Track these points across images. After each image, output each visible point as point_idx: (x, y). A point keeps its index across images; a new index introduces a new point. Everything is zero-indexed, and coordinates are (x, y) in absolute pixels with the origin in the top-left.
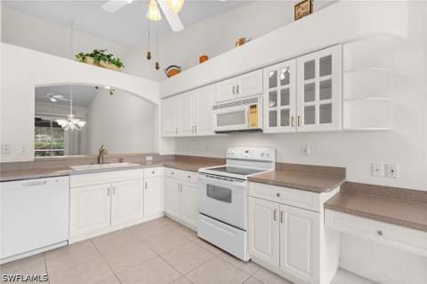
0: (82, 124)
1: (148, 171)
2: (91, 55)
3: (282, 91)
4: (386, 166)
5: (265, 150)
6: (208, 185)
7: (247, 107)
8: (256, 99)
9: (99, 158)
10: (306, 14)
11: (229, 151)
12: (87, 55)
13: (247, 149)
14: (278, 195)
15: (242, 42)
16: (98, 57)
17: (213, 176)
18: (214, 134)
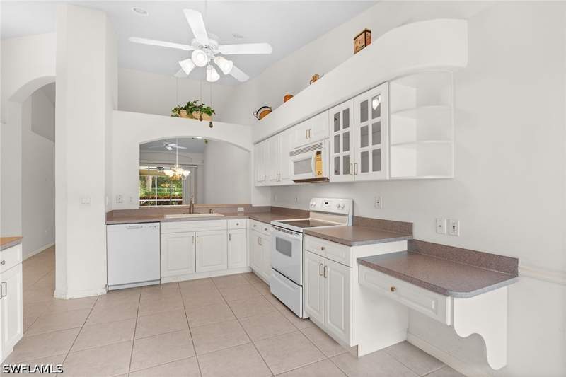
0: (187, 173)
1: (232, 222)
2: (185, 108)
3: (344, 134)
4: (448, 221)
5: (340, 201)
6: (277, 238)
7: (313, 154)
8: (320, 145)
9: (190, 208)
10: (362, 48)
11: (311, 203)
12: (182, 108)
13: (327, 200)
14: (322, 249)
15: (315, 79)
16: (190, 109)
17: (284, 230)
18: (293, 183)
